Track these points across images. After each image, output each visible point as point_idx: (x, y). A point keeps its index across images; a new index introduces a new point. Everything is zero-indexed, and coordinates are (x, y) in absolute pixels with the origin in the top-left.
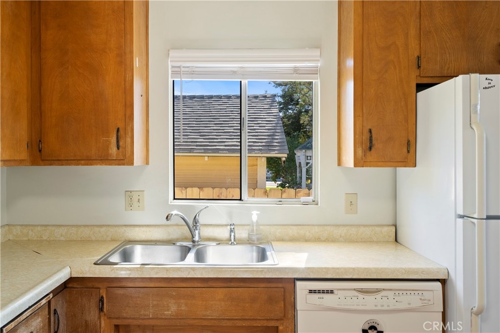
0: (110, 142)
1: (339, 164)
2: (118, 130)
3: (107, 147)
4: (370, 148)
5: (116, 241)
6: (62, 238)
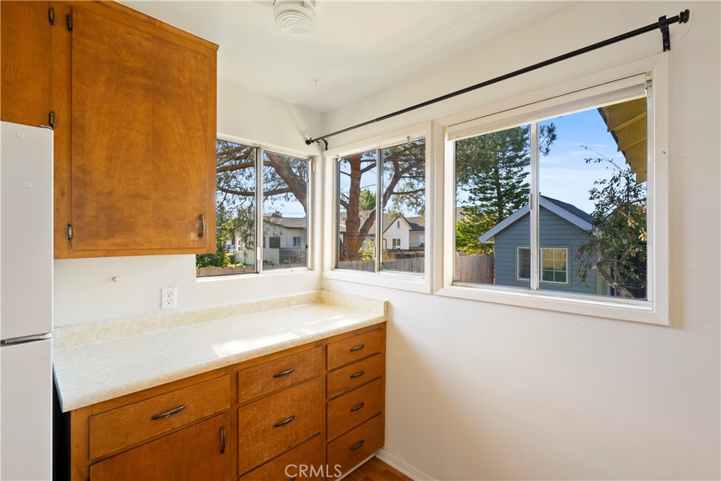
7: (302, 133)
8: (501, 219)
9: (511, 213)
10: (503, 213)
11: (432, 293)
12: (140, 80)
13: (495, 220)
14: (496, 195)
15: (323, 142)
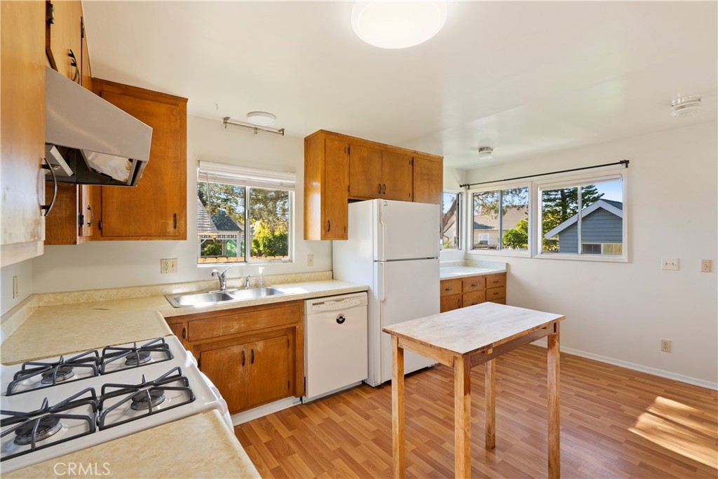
0: (168, 223)
1: (306, 238)
2: (175, 215)
3: (166, 226)
4: (329, 230)
5: (157, 296)
6: (102, 300)
7: (459, 183)
8: (564, 219)
9: (575, 213)
10: (566, 212)
11: (532, 257)
12: (427, 177)
13: (559, 219)
14: (560, 196)
15: (468, 186)
